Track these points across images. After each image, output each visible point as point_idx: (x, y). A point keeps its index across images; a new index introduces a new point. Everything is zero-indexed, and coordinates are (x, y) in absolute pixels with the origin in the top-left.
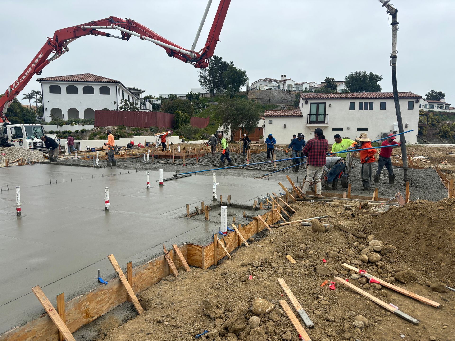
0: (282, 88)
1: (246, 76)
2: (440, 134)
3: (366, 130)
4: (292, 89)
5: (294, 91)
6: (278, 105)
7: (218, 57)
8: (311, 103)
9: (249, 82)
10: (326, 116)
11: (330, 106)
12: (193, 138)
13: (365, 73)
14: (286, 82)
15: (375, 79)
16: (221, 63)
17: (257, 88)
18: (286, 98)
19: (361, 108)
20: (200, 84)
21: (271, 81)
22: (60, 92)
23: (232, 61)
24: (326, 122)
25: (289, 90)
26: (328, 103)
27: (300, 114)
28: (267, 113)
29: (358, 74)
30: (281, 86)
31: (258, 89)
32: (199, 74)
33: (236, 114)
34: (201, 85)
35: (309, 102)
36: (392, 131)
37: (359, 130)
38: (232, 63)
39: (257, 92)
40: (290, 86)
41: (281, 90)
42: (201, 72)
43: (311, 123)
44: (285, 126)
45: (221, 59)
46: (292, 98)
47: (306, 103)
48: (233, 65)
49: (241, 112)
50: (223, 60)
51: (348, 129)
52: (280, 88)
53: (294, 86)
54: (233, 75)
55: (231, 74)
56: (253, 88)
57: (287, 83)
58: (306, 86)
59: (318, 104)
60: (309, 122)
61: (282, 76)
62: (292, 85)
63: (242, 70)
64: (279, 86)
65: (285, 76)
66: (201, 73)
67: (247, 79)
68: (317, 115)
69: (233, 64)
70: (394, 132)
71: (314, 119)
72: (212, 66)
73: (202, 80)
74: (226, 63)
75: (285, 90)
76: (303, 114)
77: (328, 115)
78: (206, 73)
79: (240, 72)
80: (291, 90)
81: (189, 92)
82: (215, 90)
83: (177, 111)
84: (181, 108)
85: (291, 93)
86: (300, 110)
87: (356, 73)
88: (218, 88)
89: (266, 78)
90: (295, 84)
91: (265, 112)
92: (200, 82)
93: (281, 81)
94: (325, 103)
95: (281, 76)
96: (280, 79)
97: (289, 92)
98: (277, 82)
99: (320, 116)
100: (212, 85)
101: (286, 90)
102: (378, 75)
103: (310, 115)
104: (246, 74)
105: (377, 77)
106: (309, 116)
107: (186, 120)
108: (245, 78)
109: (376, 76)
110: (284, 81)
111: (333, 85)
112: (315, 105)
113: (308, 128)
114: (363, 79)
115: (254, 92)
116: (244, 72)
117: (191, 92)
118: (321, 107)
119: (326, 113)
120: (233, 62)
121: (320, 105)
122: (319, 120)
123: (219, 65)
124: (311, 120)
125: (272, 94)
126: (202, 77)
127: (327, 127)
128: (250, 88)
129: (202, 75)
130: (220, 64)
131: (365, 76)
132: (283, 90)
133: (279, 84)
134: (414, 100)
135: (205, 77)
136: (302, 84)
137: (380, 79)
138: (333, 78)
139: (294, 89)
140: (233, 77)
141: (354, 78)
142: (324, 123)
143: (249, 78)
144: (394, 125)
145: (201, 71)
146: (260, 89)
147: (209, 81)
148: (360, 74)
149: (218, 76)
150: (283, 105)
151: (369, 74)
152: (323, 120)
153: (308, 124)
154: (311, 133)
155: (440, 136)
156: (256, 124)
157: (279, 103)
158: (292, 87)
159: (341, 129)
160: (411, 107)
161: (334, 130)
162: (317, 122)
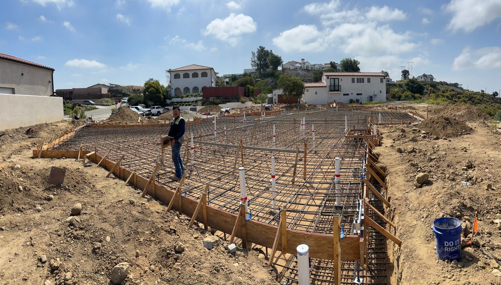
3: (361, 94)
7: (262, 47)
8: (331, 78)
9: (283, 64)
11: (341, 80)
16: (264, 51)
17: (288, 68)
19: (358, 82)
21: (296, 63)
22: (180, 78)
24: (340, 90)
26: (340, 78)
27: (325, 86)
32: (251, 59)
34: (252, 67)
37: (357, 94)
38: (271, 51)
39: (289, 71)
40: (307, 66)
41: (303, 69)
43: (331, 91)
44: (316, 92)
45: (264, 48)
46: (310, 74)
47: (328, 78)
50: (266, 49)
51: (352, 94)
52: (303, 67)
55: (271, 59)
58: (317, 66)
59: (334, 79)
63: (279, 56)
65: (304, 59)
68: (334, 86)
70: (375, 95)
71: (333, 89)
72: (259, 53)
74: (267, 51)
75: (305, 69)
76: (327, 85)
78: (256, 58)
79: (277, 57)
82: (261, 70)
86: (323, 83)
88: (263, 68)
92: (251, 64)
94: (338, 79)
96: (300, 61)
99: (336, 87)
100: (259, 66)
103: (330, 86)
104: (281, 58)
105: (357, 62)
108: (281, 61)
110: (305, 63)
111: (335, 66)
113: (330, 94)
115: (286, 71)
118: (336, 80)
122: (336, 89)
123: (264, 53)
124: (331, 89)
125: (298, 72)
126: (253, 62)
127: (340, 93)
128: (284, 68)
129: (253, 60)
131: (351, 61)
133: (301, 65)
134: (383, 78)
136: (314, 65)
139: (310, 69)
140: (273, 60)
141: (345, 62)
142: (338, 90)
144: (375, 91)
145: (252, 57)
146: (290, 68)
147: (257, 63)
149: (262, 60)
150: (307, 79)
153: (329, 91)
154: (332, 96)
157: (303, 78)
158: (309, 67)
159: (348, 95)
160: (382, 81)
161: (344, 95)
162: (335, 90)
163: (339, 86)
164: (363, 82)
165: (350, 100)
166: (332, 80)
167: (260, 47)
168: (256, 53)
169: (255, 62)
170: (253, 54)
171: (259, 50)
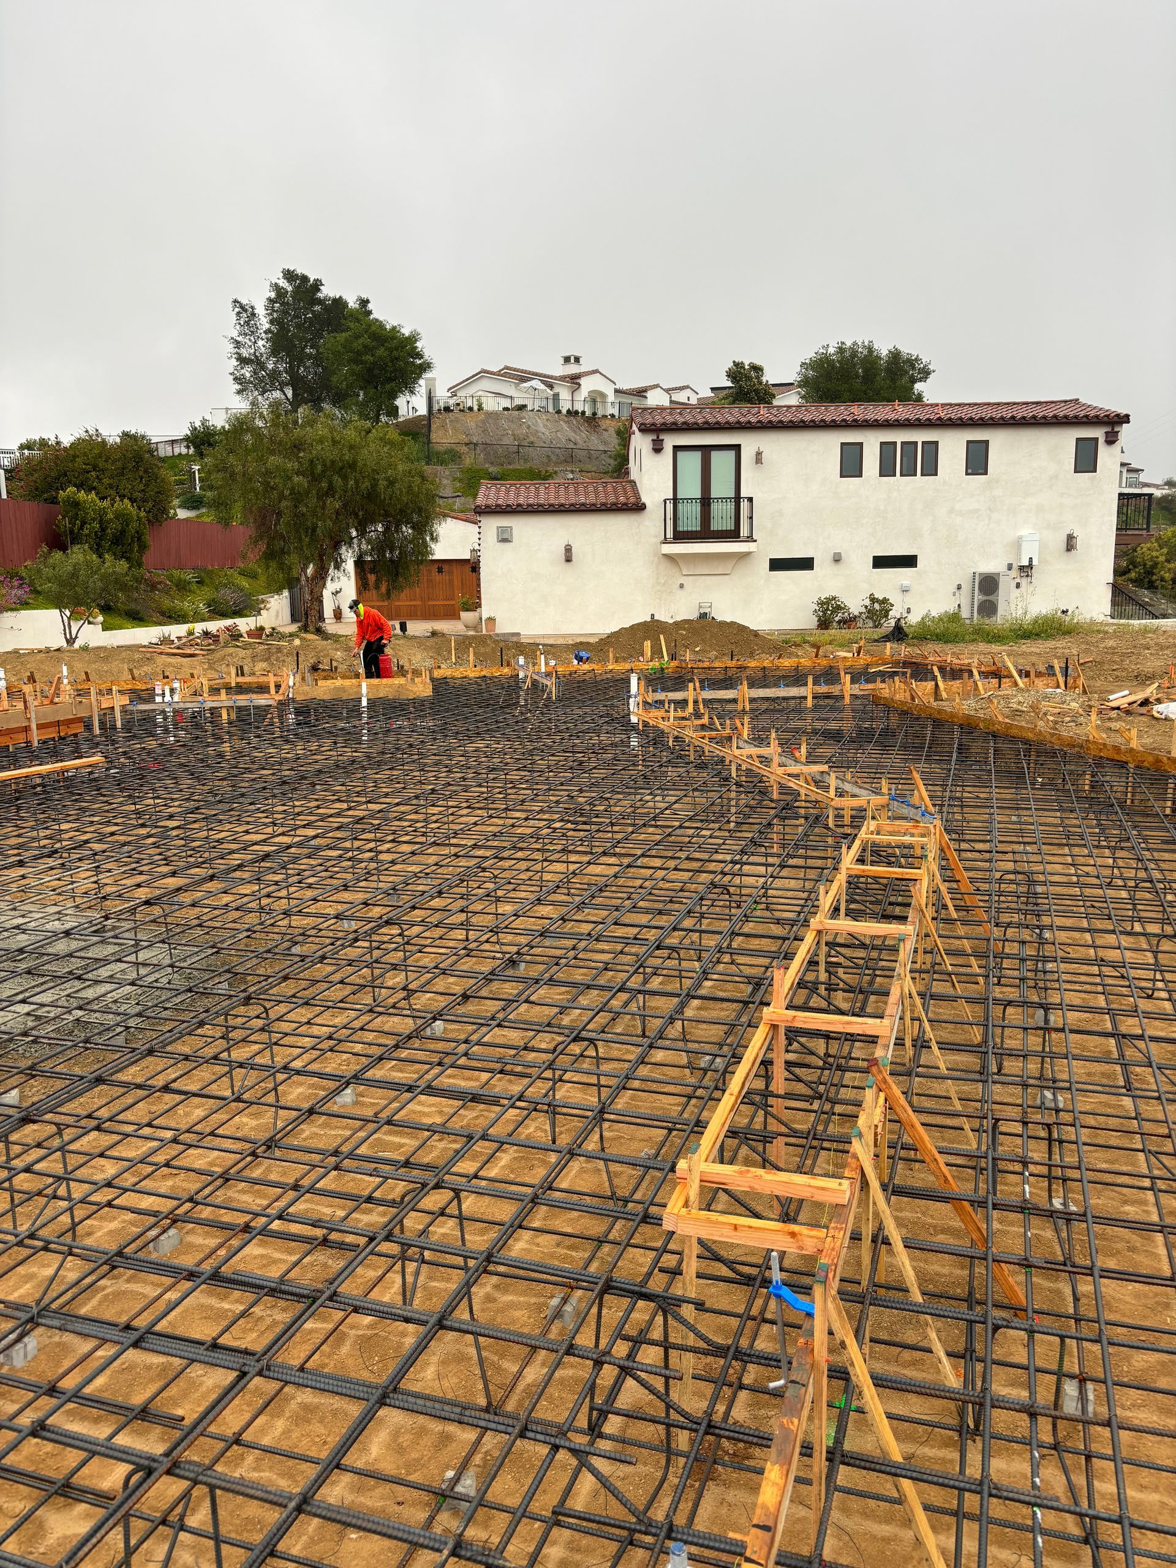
0: (565, 406)
1: (419, 356)
2: (1133, 575)
3: (909, 561)
4: (605, 408)
5: (613, 416)
6: (550, 469)
7: (305, 278)
8: (677, 449)
9: (434, 379)
10: (744, 505)
11: (759, 458)
12: (163, 614)
13: (870, 350)
14: (583, 381)
15: (907, 372)
16: (320, 302)
17: (469, 404)
18: (581, 444)
19: (886, 470)
20: (238, 387)
21: (522, 377)
23: (364, 296)
24: (744, 531)
25: (594, 414)
26: (749, 443)
27: (632, 500)
28: (487, 494)
29: (847, 354)
30: (565, 394)
31: (471, 409)
32: (230, 348)
33: (307, 492)
34: (239, 392)
35: (670, 441)
36: (1015, 566)
37: (880, 562)
38: (364, 302)
39: (470, 422)
40: (596, 398)
41: (564, 411)
42: (240, 339)
43: (680, 536)
44: (568, 550)
45: (317, 285)
46: (605, 443)
47: (658, 449)
48: (370, 312)
49: (338, 481)
50: (328, 291)
51: (837, 559)
52: (562, 403)
53: (611, 397)
54: (367, 349)
55: (357, 345)
56: (452, 402)
57: (588, 385)
58: (657, 398)
59: (706, 451)
60: (670, 534)
61: (567, 360)
62: (603, 396)
63: (406, 332)
64: (556, 397)
65: (577, 360)
66: (238, 344)
67: (426, 367)
68: (706, 501)
69: (370, 306)
70: (1022, 568)
71: (691, 518)
72: (285, 313)
73: (247, 372)
74: (339, 303)
75: (577, 412)
76: (644, 499)
77: (750, 500)
78: (260, 343)
79: (393, 338)
80: (600, 413)
81: (198, 424)
83: (71, 489)
84: (106, 481)
85: (604, 424)
86: (633, 483)
87: (841, 350)
88: (316, 404)
89: (507, 368)
90: (617, 391)
91: (482, 490)
92: (235, 379)
93: (562, 378)
94: (737, 448)
95: (562, 361)
96: (557, 370)
97: (592, 421)
98: (549, 382)
99: (716, 509)
100: (289, 393)
101: (583, 413)
102: (917, 359)
103: (675, 500)
104: (419, 344)
105: (914, 368)
106: (670, 506)
107: (123, 532)
108: (418, 362)
109: (912, 362)
110: (574, 380)
111: (757, 391)
112: (697, 456)
113: (667, 557)
114: (866, 371)
115: (457, 420)
116: (413, 339)
117: (204, 421)
118: (722, 462)
119: (744, 493)
120: (368, 301)
121: (715, 455)
122: (715, 526)
123: (313, 312)
124: (680, 523)
125: (529, 427)
126: (243, 361)
127: (746, 555)
128: (442, 405)
129: (245, 353)
130: (317, 308)
131: (870, 358)
132: (569, 411)
133: (557, 390)
134: (1099, 433)
135: (256, 362)
136: (641, 393)
137: (926, 373)
138: (758, 363)
139: (611, 410)
140: (369, 358)
141: (833, 367)
142: (733, 535)
143: (435, 362)
144: (1020, 538)
145: (240, 334)
146: (480, 409)
147: (274, 375)
148: (854, 353)
149: (309, 357)
150: (572, 472)
151: (884, 353)
152: (730, 526)
153: (665, 541)
154: (683, 580)
155: (1131, 580)
156: (425, 545)
157: (557, 464)
158: (604, 402)
159: (806, 564)
160: (1086, 460)
161: (777, 565)
162: (706, 534)
163: (738, 499)
164: (931, 469)
165: (821, 603)
166: (691, 463)
167: (289, 275)
168: (261, 311)
169: (262, 366)
170: (245, 312)
171: (280, 291)
